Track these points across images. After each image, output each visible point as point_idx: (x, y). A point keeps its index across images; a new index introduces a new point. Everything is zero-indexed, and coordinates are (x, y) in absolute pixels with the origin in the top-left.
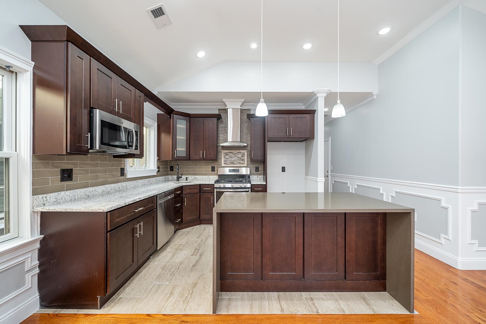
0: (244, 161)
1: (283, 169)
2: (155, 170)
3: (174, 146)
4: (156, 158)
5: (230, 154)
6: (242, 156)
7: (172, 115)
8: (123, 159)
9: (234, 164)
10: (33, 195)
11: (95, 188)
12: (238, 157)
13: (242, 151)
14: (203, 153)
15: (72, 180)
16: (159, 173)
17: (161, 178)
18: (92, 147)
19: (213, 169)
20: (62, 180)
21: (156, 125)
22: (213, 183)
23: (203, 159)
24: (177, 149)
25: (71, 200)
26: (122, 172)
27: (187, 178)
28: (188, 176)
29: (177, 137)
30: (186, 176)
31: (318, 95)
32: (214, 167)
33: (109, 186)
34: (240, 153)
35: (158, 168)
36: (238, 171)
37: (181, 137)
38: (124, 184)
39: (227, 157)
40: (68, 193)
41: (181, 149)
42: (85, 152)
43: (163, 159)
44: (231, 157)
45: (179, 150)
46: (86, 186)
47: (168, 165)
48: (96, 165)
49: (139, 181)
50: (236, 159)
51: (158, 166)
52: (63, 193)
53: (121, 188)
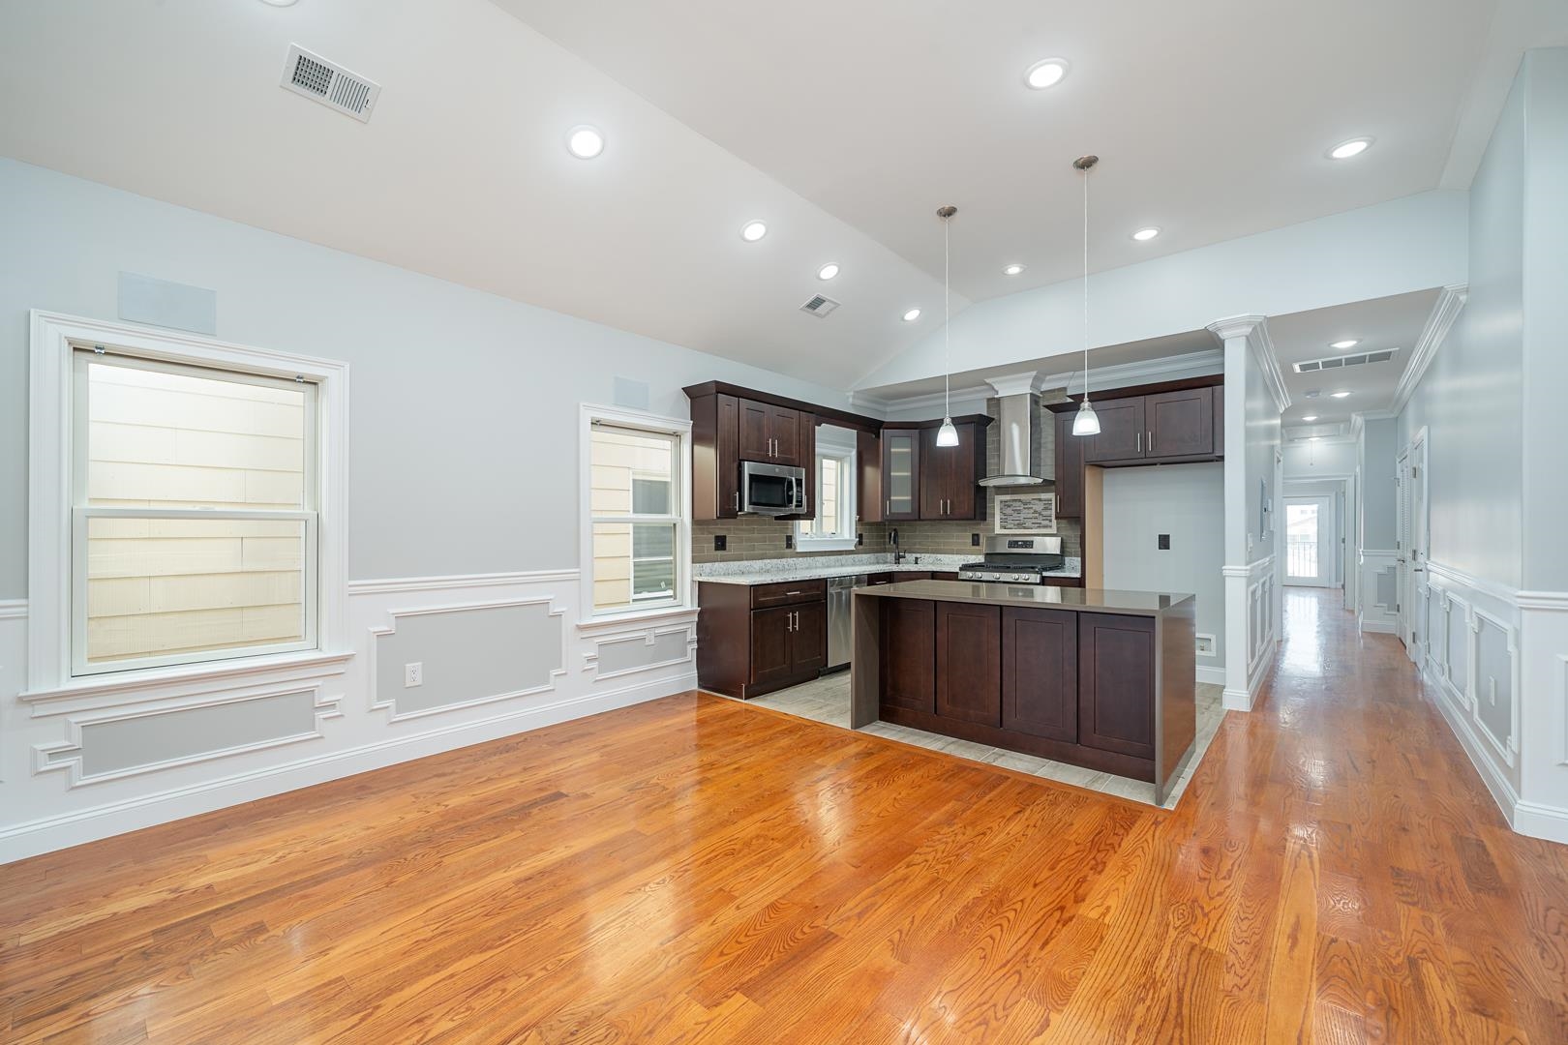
0: (1051, 521)
1: (1164, 542)
2: (852, 540)
3: (886, 494)
4: (855, 517)
5: (1014, 504)
6: (1046, 509)
7: (881, 431)
8: (790, 522)
9: (1025, 528)
10: (693, 562)
11: (751, 562)
12: (1035, 512)
13: (1043, 496)
14: (945, 504)
15: (725, 549)
16: (861, 547)
17: (865, 556)
18: (741, 508)
19: (976, 541)
20: (717, 549)
21: (854, 453)
22: (957, 570)
23: (945, 518)
24: (892, 498)
25: (724, 574)
26: (789, 542)
27: (917, 558)
28: (918, 555)
29: (892, 474)
30: (914, 555)
31: (1223, 335)
32: (978, 535)
33: (769, 561)
34: (1040, 500)
35: (860, 536)
36: (1030, 544)
37: (902, 473)
38: (791, 561)
39: (1009, 511)
40: (722, 564)
41: (902, 498)
42: (735, 516)
43: (867, 519)
44: (1019, 512)
45: (897, 501)
46: (740, 559)
47: (884, 531)
48: (752, 531)
49: (817, 558)
50: (1031, 516)
51: (859, 532)
52: (717, 564)
53: (786, 567)
